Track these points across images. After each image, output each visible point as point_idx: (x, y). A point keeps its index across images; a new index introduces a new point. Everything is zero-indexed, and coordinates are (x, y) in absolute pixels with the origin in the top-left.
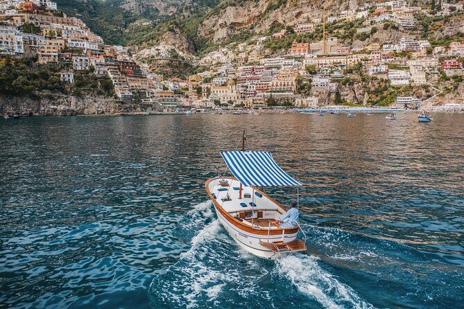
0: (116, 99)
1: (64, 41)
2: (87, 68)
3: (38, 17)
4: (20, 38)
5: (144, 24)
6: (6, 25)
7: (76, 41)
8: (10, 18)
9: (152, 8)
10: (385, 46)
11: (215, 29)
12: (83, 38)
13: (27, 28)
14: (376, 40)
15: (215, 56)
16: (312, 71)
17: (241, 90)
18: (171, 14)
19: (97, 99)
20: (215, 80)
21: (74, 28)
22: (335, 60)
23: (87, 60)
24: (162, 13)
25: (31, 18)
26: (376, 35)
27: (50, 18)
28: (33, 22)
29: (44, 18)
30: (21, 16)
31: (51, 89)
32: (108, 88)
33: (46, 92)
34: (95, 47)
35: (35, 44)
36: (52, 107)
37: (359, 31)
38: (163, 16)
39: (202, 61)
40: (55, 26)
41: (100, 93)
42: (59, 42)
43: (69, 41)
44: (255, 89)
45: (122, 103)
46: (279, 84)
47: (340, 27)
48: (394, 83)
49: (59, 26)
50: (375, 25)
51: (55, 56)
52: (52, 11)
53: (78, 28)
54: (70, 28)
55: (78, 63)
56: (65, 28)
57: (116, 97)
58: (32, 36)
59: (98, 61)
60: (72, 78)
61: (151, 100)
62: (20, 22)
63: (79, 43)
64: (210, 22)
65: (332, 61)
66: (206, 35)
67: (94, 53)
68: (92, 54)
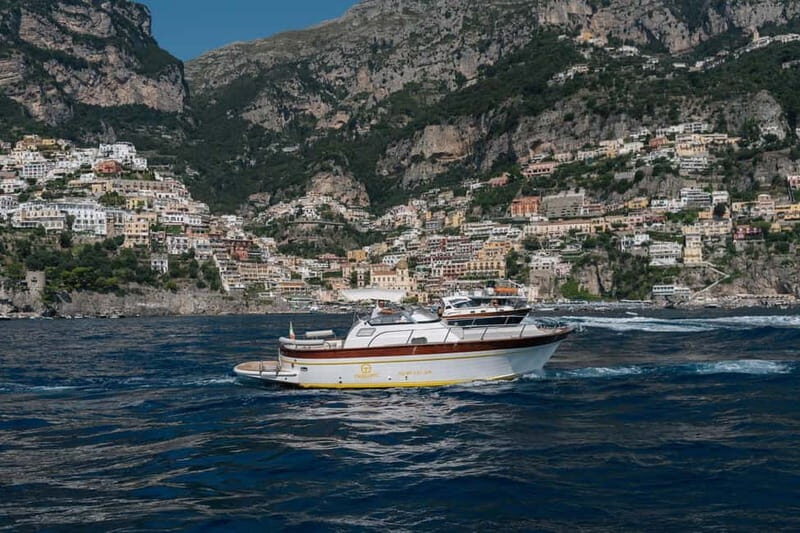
0: (222, 292)
1: (156, 216)
2: (186, 251)
3: (125, 182)
4: (102, 215)
5: (285, 150)
6: (83, 195)
7: (172, 213)
8: (88, 186)
9: (304, 115)
10: (654, 202)
11: (405, 163)
12: (182, 209)
13: (110, 200)
14: (642, 192)
15: (400, 214)
16: (532, 245)
17: (420, 276)
18: (338, 126)
19: (196, 294)
20: (386, 259)
21: (170, 195)
22: (573, 226)
23: (186, 241)
24: (322, 124)
25: (114, 186)
26: (643, 184)
27: (138, 182)
28: (117, 190)
29: (131, 182)
30: (103, 183)
31: (140, 282)
32: (212, 279)
33: (133, 285)
34: (198, 222)
35: (120, 221)
36: (139, 304)
37: (619, 176)
38: (322, 130)
39: (378, 223)
40: (144, 192)
41: (201, 286)
42: (150, 216)
43: (164, 215)
44: (442, 273)
45: (231, 299)
46: (478, 266)
47: (592, 170)
48: (655, 263)
49: (151, 193)
50: (642, 168)
51: (144, 237)
52: (141, 172)
53: (175, 195)
54: (163, 195)
55: (174, 246)
56: (158, 195)
57: (223, 291)
58: (116, 211)
59: (201, 242)
60: (166, 265)
61: (271, 295)
62: (100, 190)
63: (177, 217)
64: (399, 150)
65: (568, 227)
66: (391, 174)
67: (196, 230)
68: (193, 232)
